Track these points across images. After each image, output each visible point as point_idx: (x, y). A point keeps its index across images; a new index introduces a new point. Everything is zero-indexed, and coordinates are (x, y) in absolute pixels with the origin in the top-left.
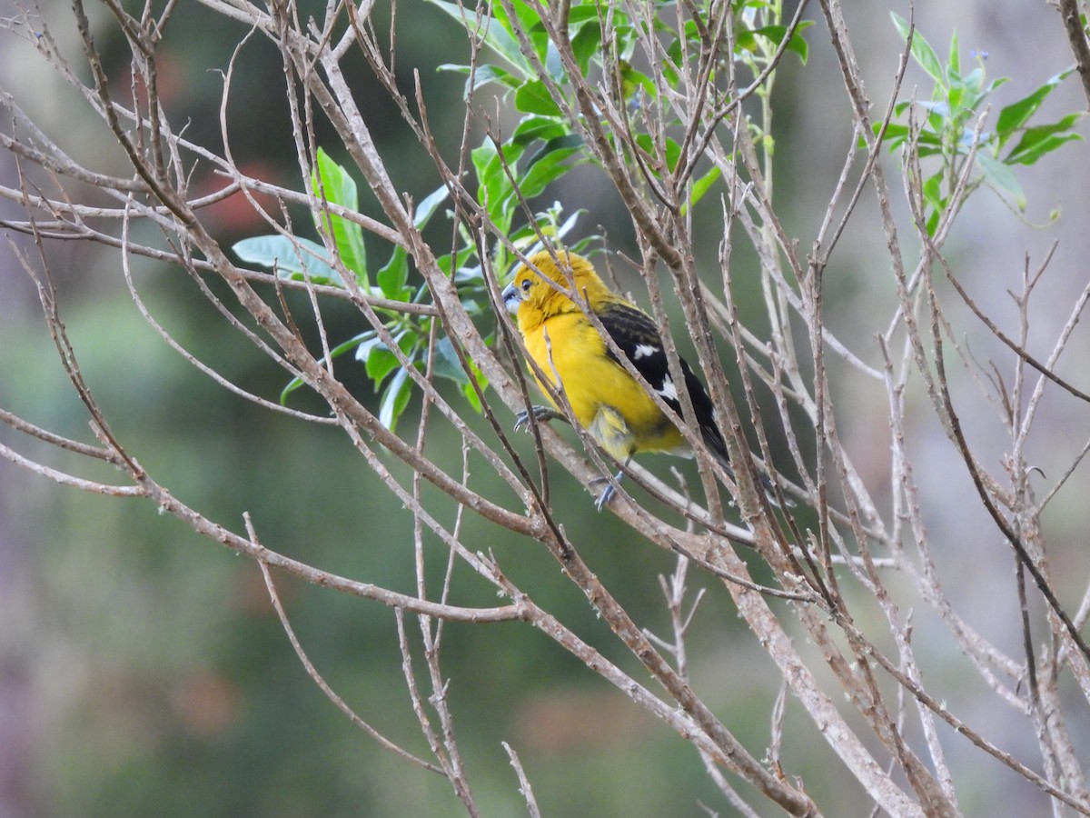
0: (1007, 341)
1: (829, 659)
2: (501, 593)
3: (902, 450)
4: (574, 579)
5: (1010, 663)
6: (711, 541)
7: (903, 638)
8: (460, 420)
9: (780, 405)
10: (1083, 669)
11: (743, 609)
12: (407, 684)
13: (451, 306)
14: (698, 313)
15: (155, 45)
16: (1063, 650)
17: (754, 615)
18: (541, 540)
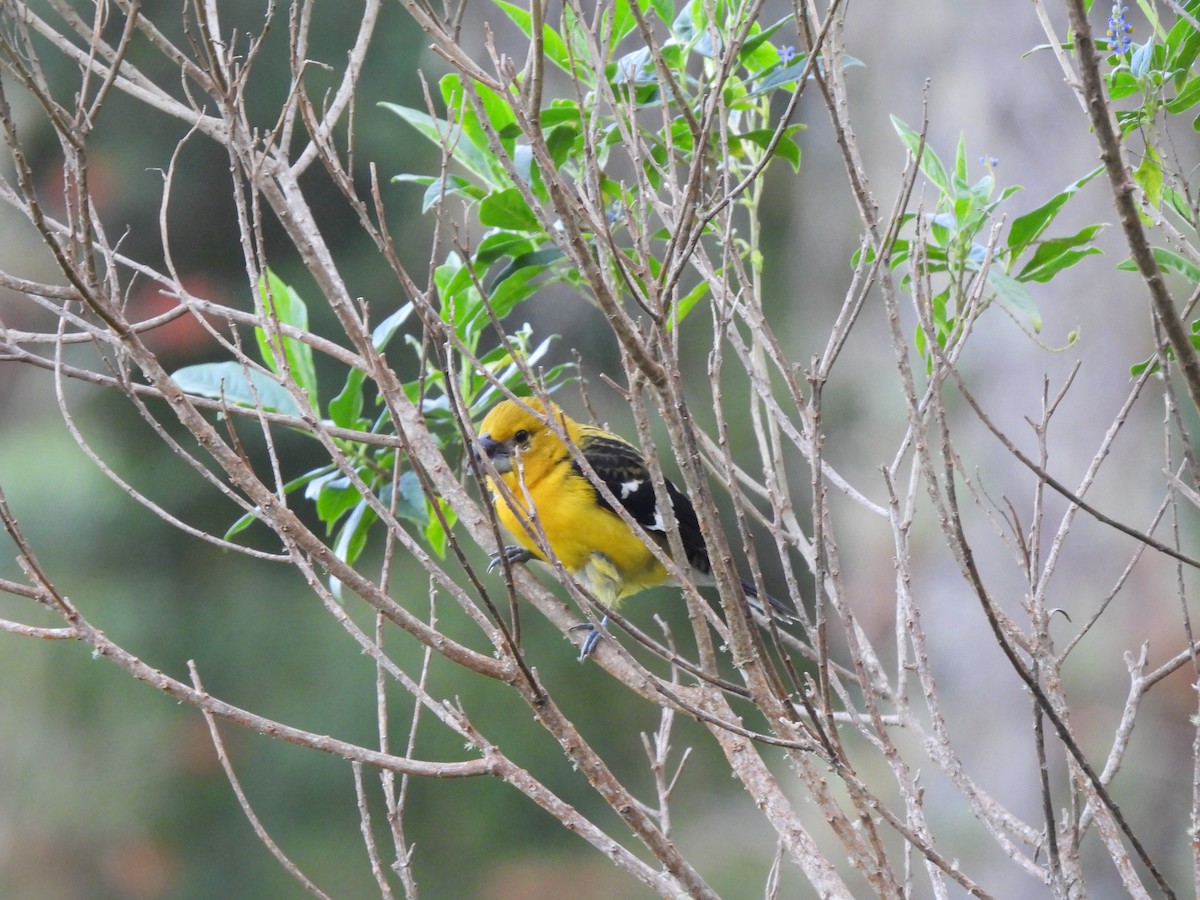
0: (1025, 460)
1: (831, 820)
2: (469, 746)
3: (909, 593)
4: (548, 728)
5: (1027, 830)
6: (703, 693)
7: (913, 800)
8: (423, 552)
9: (780, 548)
10: (1111, 830)
11: (737, 768)
12: (365, 846)
13: (419, 437)
14: (684, 434)
15: (86, 136)
16: (1088, 810)
17: (750, 775)
18: (512, 684)
